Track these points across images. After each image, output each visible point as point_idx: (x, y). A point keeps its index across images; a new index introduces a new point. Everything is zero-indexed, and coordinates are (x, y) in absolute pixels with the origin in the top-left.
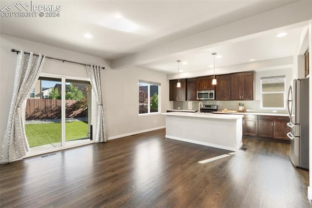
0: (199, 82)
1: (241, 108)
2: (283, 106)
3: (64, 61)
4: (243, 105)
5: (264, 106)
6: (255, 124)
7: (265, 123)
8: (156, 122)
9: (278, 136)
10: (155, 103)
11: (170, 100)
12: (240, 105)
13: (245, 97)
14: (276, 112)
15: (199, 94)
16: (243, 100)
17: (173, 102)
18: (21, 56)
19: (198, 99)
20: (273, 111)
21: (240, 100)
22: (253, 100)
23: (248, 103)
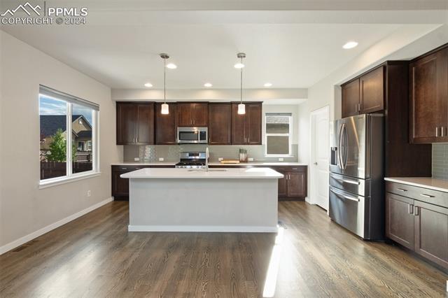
0: (179, 111)
1: (243, 156)
2: (288, 153)
4: (246, 152)
5: (268, 153)
8: (89, 195)
9: (293, 192)
10: (59, 150)
11: (118, 143)
12: (241, 151)
13: (251, 140)
14: (282, 160)
15: (180, 132)
16: (248, 144)
17: (122, 146)
19: (179, 141)
20: (280, 160)
21: (244, 144)
22: (261, 144)
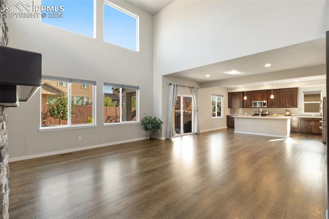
0: (254, 94)
1: (287, 113)
2: (320, 112)
3: (183, 86)
4: (289, 111)
5: (305, 112)
6: (299, 124)
7: (306, 123)
9: (315, 131)
11: (229, 108)
13: (290, 105)
15: (254, 103)
16: (289, 107)
18: (173, 86)
19: (253, 106)
20: (313, 115)
21: (287, 107)
22: (297, 107)
23: (293, 109)
